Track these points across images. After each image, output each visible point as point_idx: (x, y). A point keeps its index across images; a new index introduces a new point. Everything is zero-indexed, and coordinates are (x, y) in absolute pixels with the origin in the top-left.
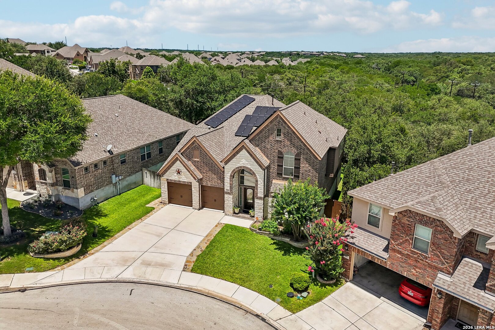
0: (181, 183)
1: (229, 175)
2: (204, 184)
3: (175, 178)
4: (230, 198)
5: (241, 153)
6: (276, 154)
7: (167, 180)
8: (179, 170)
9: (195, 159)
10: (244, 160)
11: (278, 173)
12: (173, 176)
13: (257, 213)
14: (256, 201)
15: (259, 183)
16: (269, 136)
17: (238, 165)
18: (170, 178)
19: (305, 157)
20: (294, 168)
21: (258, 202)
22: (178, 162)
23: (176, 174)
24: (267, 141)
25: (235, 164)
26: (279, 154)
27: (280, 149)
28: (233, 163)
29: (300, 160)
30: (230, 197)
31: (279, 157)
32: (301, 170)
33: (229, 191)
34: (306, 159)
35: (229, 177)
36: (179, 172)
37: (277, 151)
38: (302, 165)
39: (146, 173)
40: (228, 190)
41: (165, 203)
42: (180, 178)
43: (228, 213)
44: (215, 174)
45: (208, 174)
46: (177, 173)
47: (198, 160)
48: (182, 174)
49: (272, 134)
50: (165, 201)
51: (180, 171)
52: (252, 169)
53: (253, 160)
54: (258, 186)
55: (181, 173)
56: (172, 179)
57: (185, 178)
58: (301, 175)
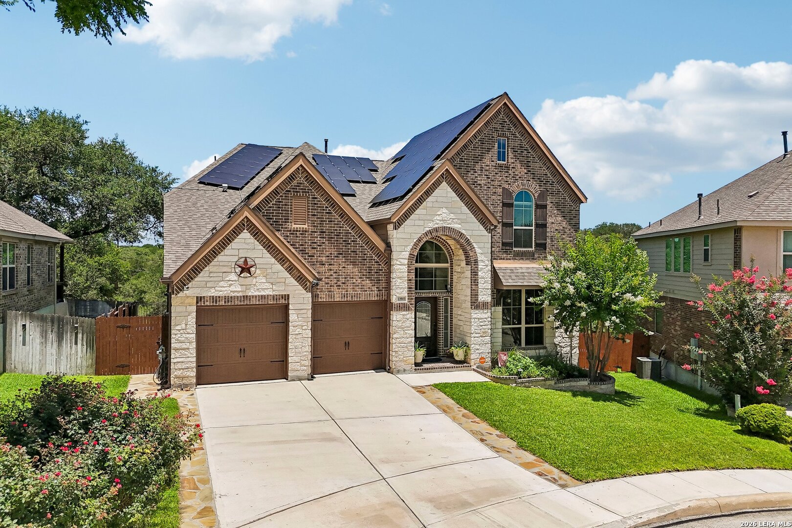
0: (254, 302)
1: (406, 255)
2: (323, 297)
3: (233, 288)
4: (408, 322)
5: (437, 192)
6: (497, 199)
7: (199, 299)
8: (246, 262)
9: (294, 226)
10: (445, 210)
11: (504, 244)
12: (222, 284)
13: (477, 347)
14: (475, 316)
15: (481, 265)
16: (481, 157)
17: (431, 225)
18: (213, 293)
19: (555, 200)
20: (533, 228)
21: (480, 316)
22: (246, 235)
23: (233, 277)
24: (478, 167)
25: (421, 223)
26: (505, 196)
27: (507, 186)
28: (417, 222)
29: (545, 207)
30: (408, 316)
31: (505, 205)
32: (548, 230)
33: (406, 301)
34: (557, 205)
35: (406, 262)
36: (246, 268)
37: (500, 190)
38: (550, 220)
39: (24, 326)
40: (401, 299)
41: (186, 386)
42: (248, 287)
43: (402, 366)
44: (354, 264)
45: (335, 268)
46: (239, 270)
47: (306, 226)
48: (258, 271)
49: (489, 150)
50: (183, 378)
51: (250, 263)
52: (463, 232)
53: (465, 209)
54: (480, 273)
55: (252, 269)
56: (220, 294)
57: (269, 285)
58: (548, 241)
